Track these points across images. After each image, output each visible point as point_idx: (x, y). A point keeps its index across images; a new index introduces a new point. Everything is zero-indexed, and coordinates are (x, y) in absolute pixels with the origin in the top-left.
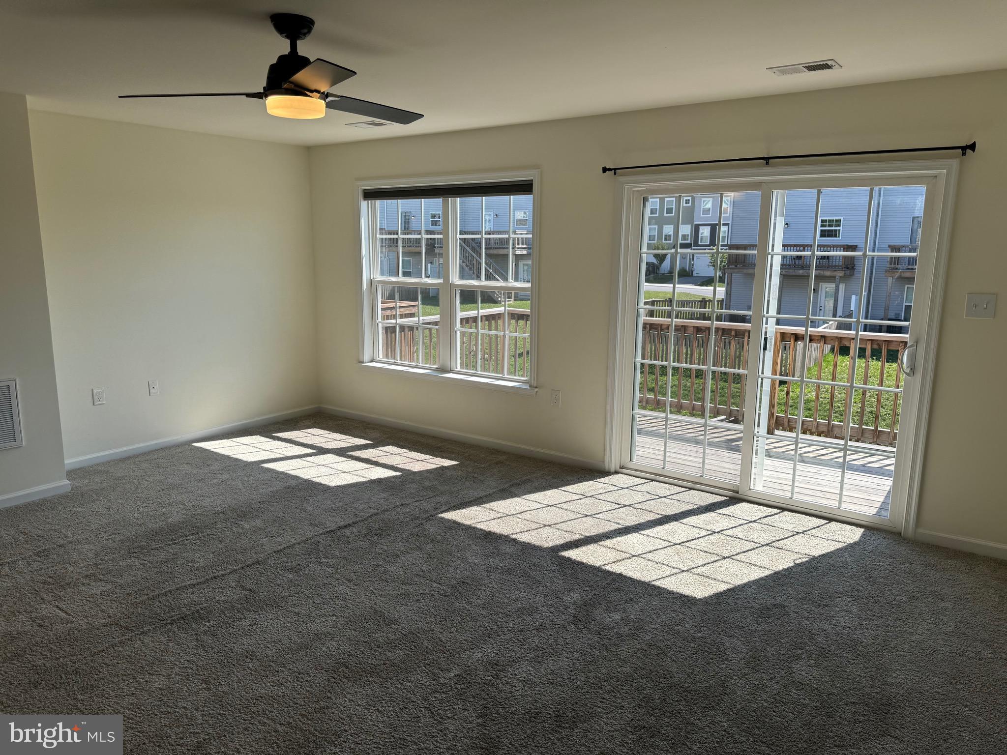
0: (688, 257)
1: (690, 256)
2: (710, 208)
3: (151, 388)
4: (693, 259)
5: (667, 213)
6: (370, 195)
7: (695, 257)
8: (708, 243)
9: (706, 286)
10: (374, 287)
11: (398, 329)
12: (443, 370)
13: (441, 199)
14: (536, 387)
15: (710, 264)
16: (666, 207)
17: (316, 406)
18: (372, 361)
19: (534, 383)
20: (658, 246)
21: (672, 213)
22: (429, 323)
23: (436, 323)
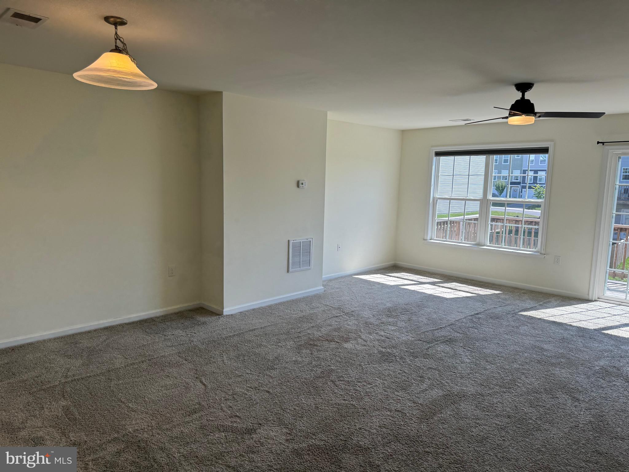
0: (518, 191)
1: (519, 190)
2: (533, 160)
3: (338, 247)
4: (522, 192)
5: (504, 163)
6: (438, 154)
7: (523, 191)
8: (532, 182)
9: (532, 209)
10: (435, 200)
11: (449, 223)
12: (479, 244)
13: (485, 156)
14: (544, 254)
15: (534, 195)
16: (503, 159)
17: (393, 262)
18: (431, 240)
19: (543, 252)
20: (498, 183)
21: (508, 163)
22: (469, 220)
23: (476, 219)
